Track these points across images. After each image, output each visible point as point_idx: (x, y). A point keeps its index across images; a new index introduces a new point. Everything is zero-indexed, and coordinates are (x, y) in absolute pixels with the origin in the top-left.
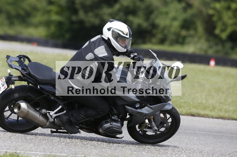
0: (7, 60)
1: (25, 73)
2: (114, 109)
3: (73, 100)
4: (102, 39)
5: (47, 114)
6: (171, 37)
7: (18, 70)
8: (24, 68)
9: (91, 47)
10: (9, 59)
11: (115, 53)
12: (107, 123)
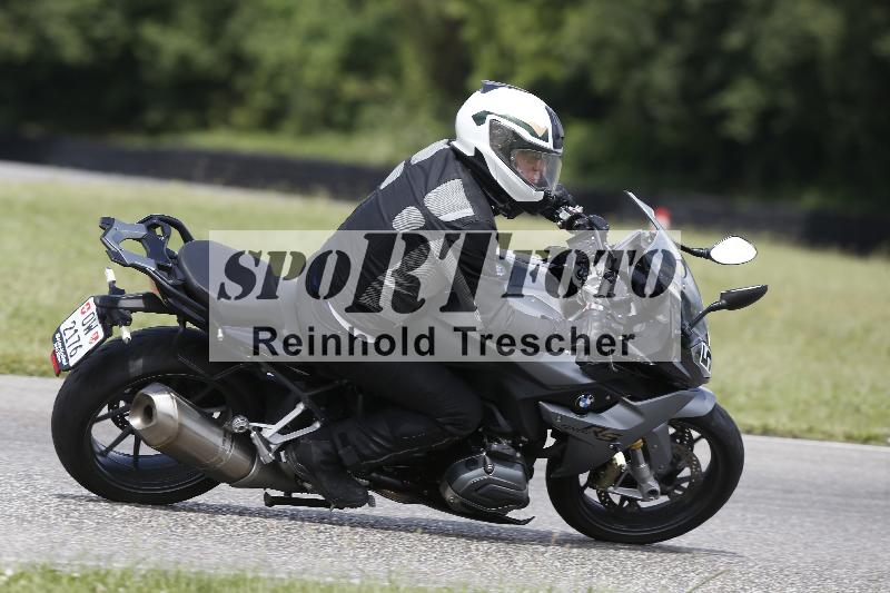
0: (104, 235)
1: (168, 283)
2: (498, 415)
3: (345, 381)
4: (452, 153)
5: (252, 435)
6: (306, 103)
7: (143, 270)
8: (166, 263)
9: (414, 187)
10: (112, 232)
11: (502, 206)
12: (472, 465)
